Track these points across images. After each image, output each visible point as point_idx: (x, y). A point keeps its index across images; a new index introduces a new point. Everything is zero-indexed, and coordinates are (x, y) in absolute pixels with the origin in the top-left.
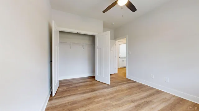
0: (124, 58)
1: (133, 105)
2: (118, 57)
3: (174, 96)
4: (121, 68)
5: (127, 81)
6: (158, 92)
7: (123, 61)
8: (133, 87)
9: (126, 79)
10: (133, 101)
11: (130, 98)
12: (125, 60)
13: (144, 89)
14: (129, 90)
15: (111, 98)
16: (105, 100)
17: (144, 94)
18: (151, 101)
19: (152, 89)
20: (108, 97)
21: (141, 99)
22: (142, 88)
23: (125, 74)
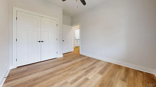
0: (79, 40)
1: (84, 71)
2: (74, 39)
3: (106, 62)
4: (76, 47)
5: (80, 56)
6: (99, 61)
7: (77, 42)
8: (84, 60)
9: (79, 55)
10: (84, 69)
11: (82, 68)
12: (79, 41)
13: (91, 60)
14: (81, 62)
15: (69, 70)
16: (64, 72)
17: (91, 63)
18: (95, 67)
19: (95, 59)
20: (67, 69)
21: (89, 67)
22: (89, 59)
23: (79, 51)
